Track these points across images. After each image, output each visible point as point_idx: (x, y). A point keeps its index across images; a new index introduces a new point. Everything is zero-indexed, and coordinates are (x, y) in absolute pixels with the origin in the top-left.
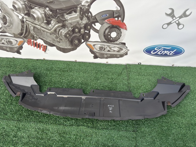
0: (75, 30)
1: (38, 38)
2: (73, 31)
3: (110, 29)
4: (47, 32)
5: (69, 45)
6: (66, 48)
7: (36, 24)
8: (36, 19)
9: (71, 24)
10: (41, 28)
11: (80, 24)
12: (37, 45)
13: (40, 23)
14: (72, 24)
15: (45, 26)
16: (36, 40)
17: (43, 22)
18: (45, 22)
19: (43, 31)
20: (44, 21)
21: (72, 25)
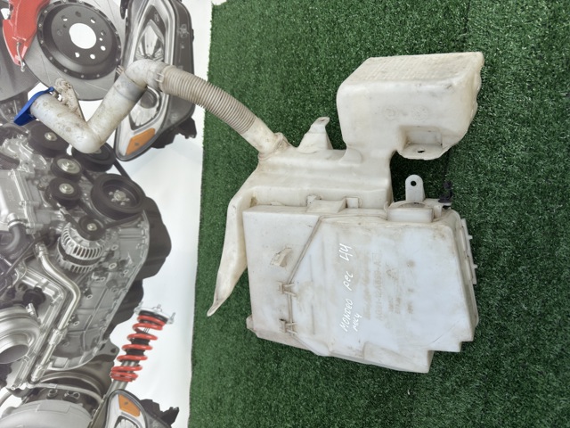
0: (65, 195)
1: (105, 342)
2: (70, 203)
3: (56, 48)
4: (79, 305)
5: (136, 227)
6: (147, 241)
7: (45, 346)
8: (21, 342)
9: (36, 209)
10: (60, 327)
11: (36, 170)
12: (138, 346)
13: (36, 331)
14: (37, 203)
15: (53, 313)
16: (115, 350)
17: (35, 319)
18: (30, 309)
19: (74, 321)
20: (29, 315)
21: (40, 207)
